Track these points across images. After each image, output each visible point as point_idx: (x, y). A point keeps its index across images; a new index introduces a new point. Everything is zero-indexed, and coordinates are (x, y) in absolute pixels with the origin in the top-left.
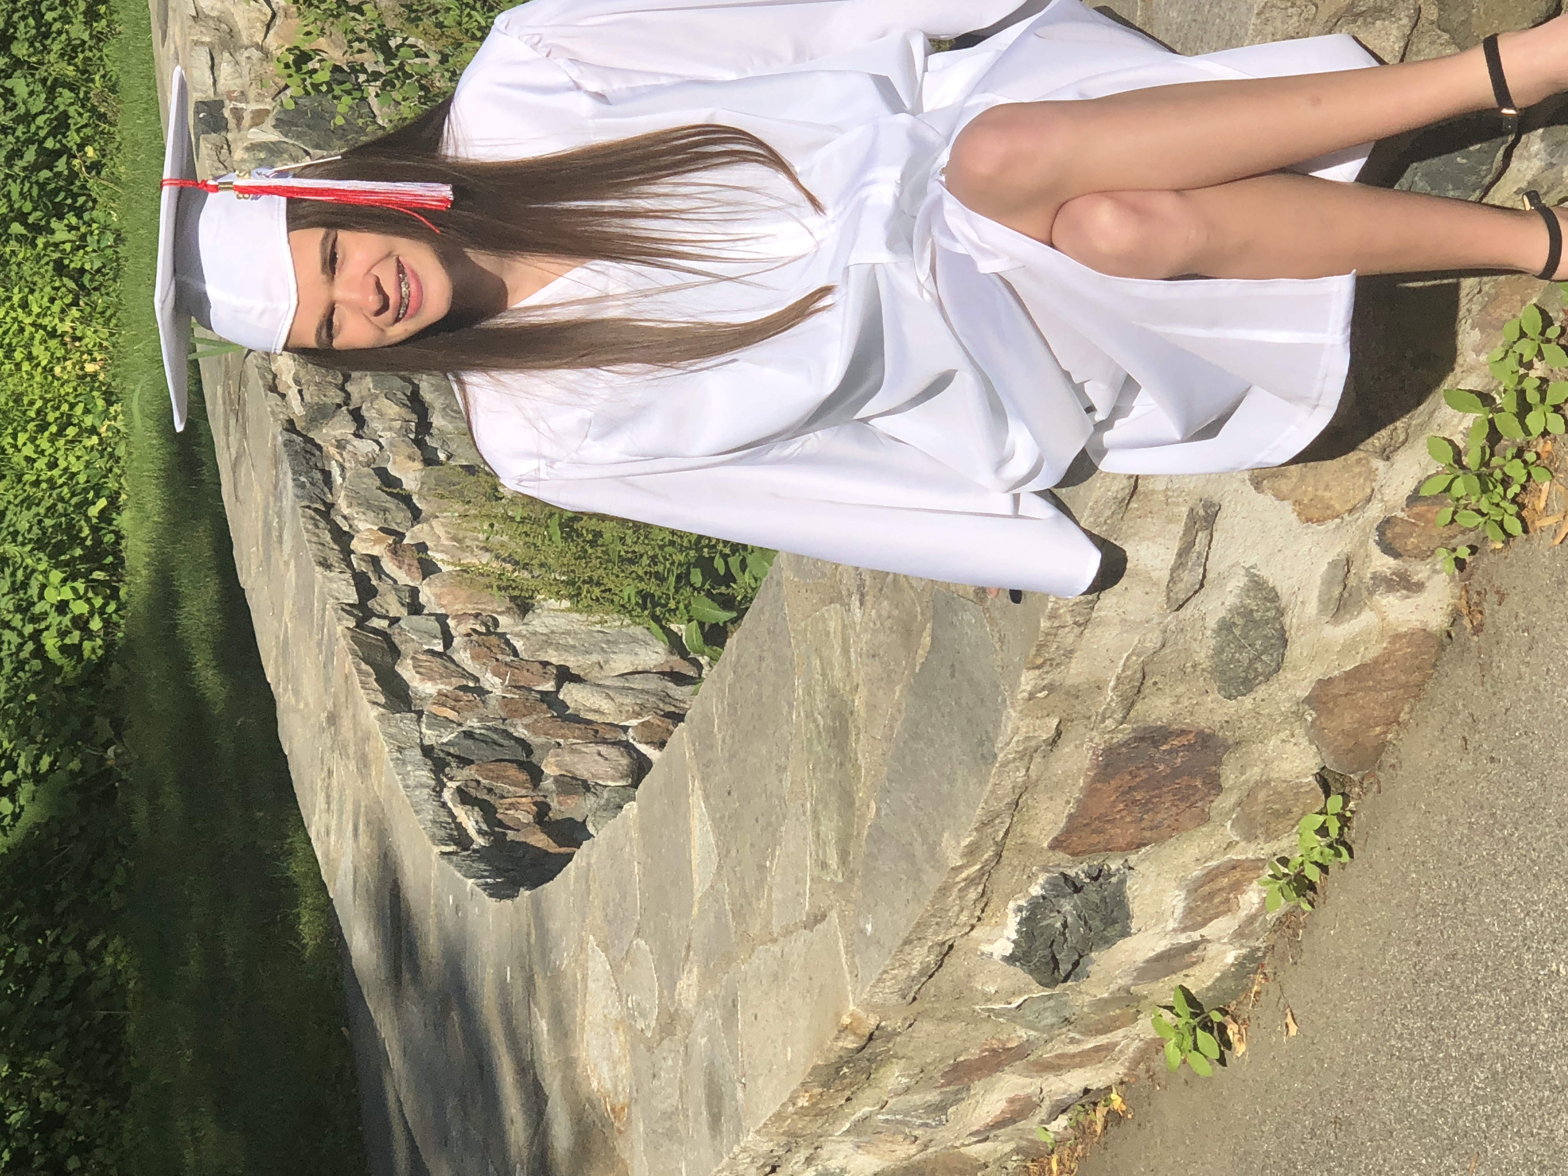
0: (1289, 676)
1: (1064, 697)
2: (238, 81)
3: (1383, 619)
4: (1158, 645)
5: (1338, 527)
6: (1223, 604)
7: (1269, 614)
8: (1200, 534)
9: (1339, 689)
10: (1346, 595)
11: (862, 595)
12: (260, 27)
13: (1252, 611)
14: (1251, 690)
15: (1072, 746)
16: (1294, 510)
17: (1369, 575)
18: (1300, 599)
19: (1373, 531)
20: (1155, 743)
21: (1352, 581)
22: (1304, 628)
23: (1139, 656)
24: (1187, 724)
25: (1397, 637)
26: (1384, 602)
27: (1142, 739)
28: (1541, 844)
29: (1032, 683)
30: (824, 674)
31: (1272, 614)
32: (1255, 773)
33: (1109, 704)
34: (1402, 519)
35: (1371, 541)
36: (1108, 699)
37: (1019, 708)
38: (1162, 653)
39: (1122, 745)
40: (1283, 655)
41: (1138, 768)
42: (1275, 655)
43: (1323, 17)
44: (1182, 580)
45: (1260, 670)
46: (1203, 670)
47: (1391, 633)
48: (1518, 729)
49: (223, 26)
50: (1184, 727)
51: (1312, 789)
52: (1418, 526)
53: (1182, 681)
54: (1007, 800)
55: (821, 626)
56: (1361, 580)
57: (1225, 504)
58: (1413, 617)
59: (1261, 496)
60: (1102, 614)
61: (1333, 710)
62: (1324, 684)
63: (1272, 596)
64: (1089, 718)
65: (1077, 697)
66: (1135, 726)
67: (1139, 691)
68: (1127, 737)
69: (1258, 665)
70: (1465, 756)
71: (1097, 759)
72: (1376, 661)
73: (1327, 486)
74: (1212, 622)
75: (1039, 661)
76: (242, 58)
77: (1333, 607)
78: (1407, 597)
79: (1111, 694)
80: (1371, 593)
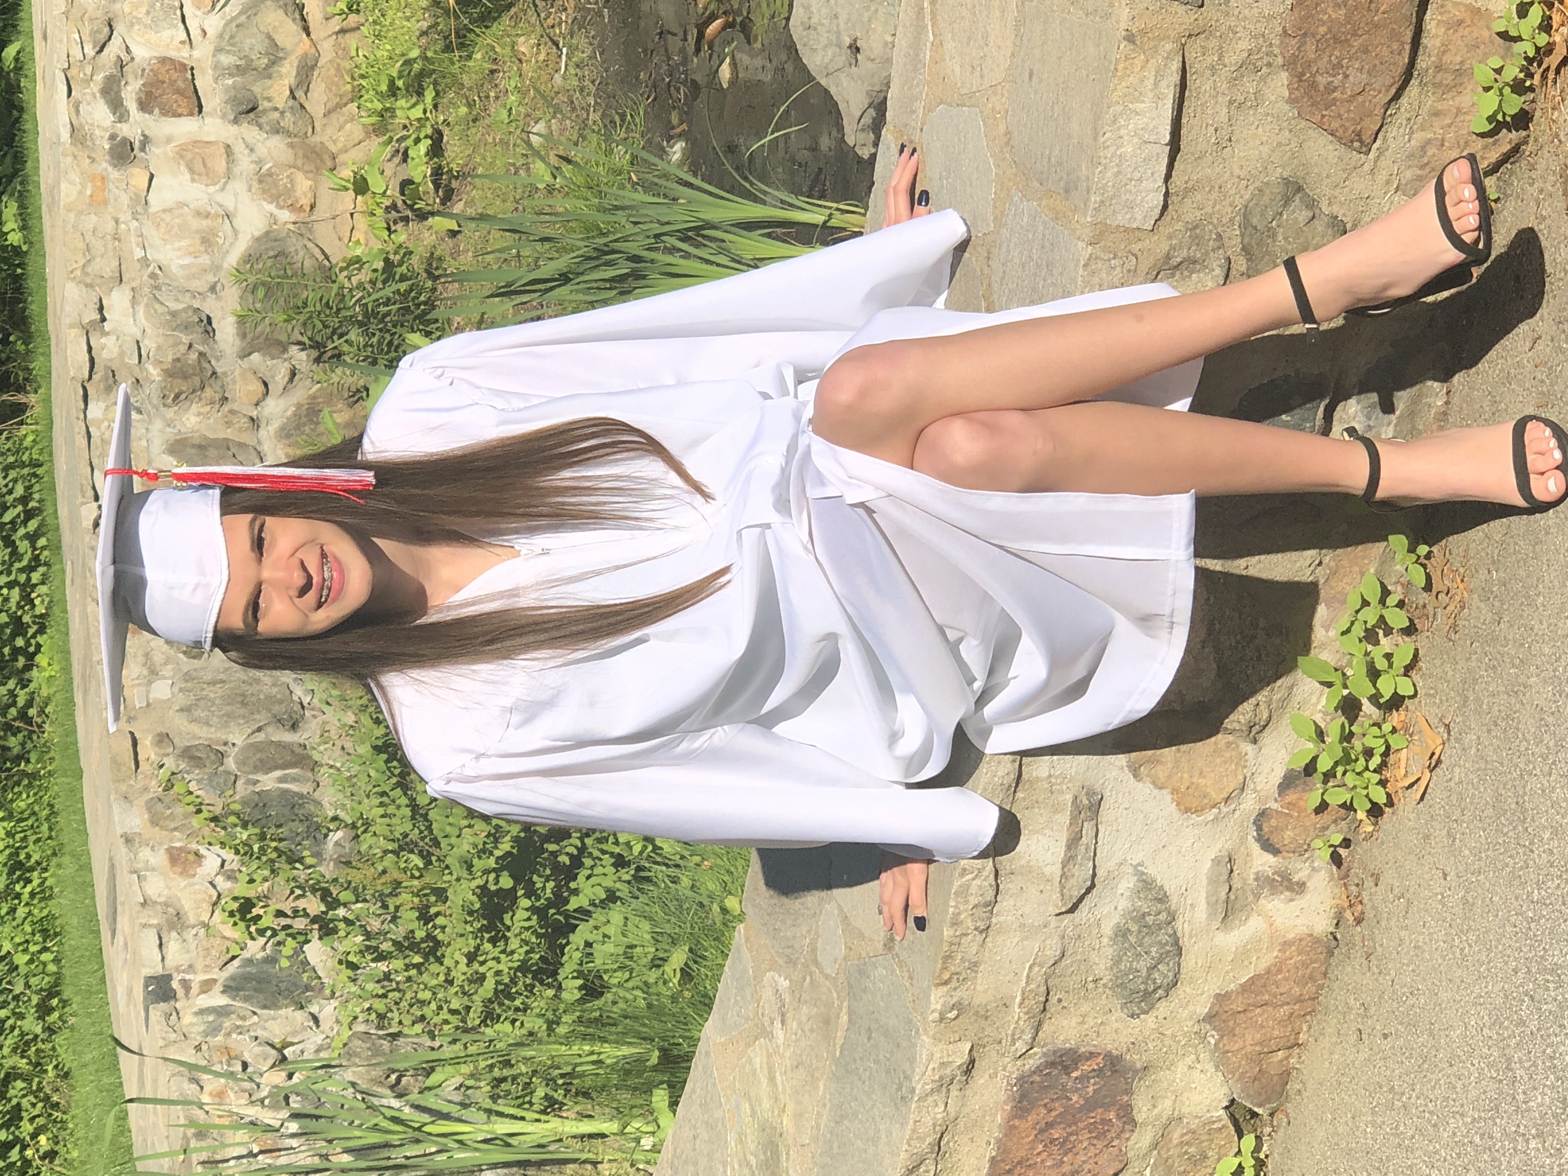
0: (1188, 990)
1: (974, 1018)
2: (186, 956)
3: (1271, 925)
4: (1059, 952)
5: (1216, 819)
6: (1116, 908)
7: (1160, 917)
8: (1086, 824)
9: (1237, 1005)
10: (1232, 897)
11: (783, 1015)
12: (207, 907)
13: (1144, 915)
14: (1152, 1007)
15: (987, 1076)
16: (1173, 799)
17: (1252, 876)
18: (1189, 902)
19: (1251, 825)
20: (1067, 1070)
21: (1236, 883)
22: (1196, 935)
23: (1041, 966)
24: (1095, 1046)
25: (1286, 944)
26: (1270, 906)
27: (1052, 1064)
28: (1437, 1092)
29: (942, 1001)
30: (753, 1114)
31: (1163, 916)
32: (1166, 1105)
33: (1017, 1022)
34: (1276, 811)
35: (1250, 837)
36: (1016, 1018)
37: (931, 1033)
38: (1064, 963)
39: (1034, 1072)
40: (1179, 965)
41: (1052, 1100)
42: (1171, 964)
43: (1144, 268)
44: (1073, 876)
45: (1159, 981)
46: (1105, 985)
47: (1281, 940)
48: (1404, 994)
49: (171, 910)
50: (1092, 1049)
51: (1224, 1126)
52: (1291, 816)
53: (1086, 998)
54: (929, 1140)
55: (747, 1069)
56: (1245, 881)
57: (1107, 794)
58: (1299, 922)
59: (1141, 785)
60: (1002, 919)
61: (1233, 1029)
62: (1221, 998)
63: (1162, 898)
64: (1000, 1042)
65: (986, 1019)
66: (1044, 1050)
67: (1045, 1009)
68: (1038, 1062)
69: (1156, 975)
70: (1362, 1047)
71: (1011, 1090)
72: (1268, 972)
73: (1201, 772)
74: (1108, 929)
75: (946, 976)
76: (190, 934)
77: (1221, 908)
78: (1292, 900)
79: (1018, 1011)
80: (1257, 897)
